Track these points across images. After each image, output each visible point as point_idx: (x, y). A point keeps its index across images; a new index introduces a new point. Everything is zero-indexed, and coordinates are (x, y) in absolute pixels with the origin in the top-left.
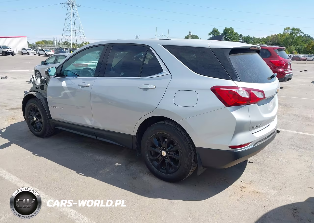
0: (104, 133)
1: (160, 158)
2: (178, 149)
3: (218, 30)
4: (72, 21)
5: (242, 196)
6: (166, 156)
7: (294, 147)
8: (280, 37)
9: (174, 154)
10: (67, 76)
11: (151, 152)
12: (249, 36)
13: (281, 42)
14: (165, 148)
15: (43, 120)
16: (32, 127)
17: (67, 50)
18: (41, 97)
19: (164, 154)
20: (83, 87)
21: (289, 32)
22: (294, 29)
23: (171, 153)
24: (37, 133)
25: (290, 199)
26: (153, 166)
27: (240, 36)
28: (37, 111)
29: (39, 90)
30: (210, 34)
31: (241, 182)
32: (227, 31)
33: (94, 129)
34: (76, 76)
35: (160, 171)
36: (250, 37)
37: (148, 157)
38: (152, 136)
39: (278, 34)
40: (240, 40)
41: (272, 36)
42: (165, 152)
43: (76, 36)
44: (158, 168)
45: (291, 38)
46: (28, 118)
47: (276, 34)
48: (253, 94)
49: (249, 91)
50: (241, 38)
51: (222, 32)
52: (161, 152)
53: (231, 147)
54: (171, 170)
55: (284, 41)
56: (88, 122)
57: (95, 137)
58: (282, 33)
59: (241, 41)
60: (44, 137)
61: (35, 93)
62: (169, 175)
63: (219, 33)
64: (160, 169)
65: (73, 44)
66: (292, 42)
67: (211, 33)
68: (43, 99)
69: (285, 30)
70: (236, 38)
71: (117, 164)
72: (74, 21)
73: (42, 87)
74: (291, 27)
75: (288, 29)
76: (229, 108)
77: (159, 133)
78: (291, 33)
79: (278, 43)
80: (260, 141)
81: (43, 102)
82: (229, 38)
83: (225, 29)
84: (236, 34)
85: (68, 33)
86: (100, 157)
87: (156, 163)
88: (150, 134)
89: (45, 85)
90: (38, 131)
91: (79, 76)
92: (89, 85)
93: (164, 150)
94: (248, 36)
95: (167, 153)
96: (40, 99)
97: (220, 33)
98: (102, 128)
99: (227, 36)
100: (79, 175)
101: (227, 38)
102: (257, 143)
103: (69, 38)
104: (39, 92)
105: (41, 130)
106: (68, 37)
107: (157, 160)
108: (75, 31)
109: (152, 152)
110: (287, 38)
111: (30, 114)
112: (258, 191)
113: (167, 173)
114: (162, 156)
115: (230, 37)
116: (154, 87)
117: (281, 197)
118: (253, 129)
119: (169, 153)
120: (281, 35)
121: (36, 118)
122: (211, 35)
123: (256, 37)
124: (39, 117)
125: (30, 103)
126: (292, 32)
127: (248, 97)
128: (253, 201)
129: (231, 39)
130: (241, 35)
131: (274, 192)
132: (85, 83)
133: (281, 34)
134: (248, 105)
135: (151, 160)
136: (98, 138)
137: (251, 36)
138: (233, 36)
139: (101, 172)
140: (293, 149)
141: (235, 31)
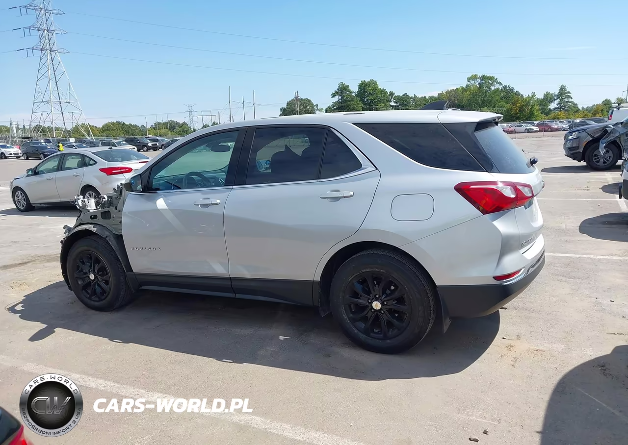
0: (253, 284)
1: (369, 315)
2: (404, 295)
3: (348, 86)
4: (52, 83)
5: (516, 359)
6: (381, 309)
7: (561, 278)
8: (462, 93)
9: (396, 303)
10: (158, 189)
11: (350, 306)
12: (406, 94)
13: (464, 102)
14: (377, 296)
15: (111, 277)
16: (86, 294)
17: (48, 143)
18: (107, 233)
19: (376, 306)
20: (205, 206)
21: (477, 83)
22: (484, 78)
23: (390, 302)
24: (96, 304)
25: (589, 353)
26: (356, 331)
27: (390, 95)
28: (98, 261)
29: (100, 221)
30: (333, 96)
31: (504, 338)
32: (365, 86)
33: (231, 279)
34: (174, 189)
35: (372, 338)
36: (408, 96)
37: (345, 317)
38: (352, 277)
39: (457, 89)
40: (391, 104)
41: (447, 93)
42: (377, 302)
43: (62, 112)
44: (367, 332)
45: (480, 94)
46: (76, 276)
47: (455, 89)
48: (519, 190)
49: (514, 186)
50: (392, 100)
51: (357, 90)
52: (371, 303)
53: (496, 278)
54: (391, 333)
55: (469, 99)
56: (218, 269)
57: (232, 295)
58: (465, 87)
59: (393, 104)
60: (112, 311)
61: (94, 227)
62: (388, 341)
63: (351, 92)
64: (372, 334)
65: (57, 129)
66: (484, 102)
67: (337, 92)
68: (111, 236)
69: (469, 80)
70: (384, 100)
71: (282, 338)
72: (56, 82)
73: (106, 215)
74: (480, 75)
75: (474, 77)
76: (487, 216)
77: (365, 271)
78: (481, 86)
79: (460, 105)
80: (533, 266)
81: (113, 243)
82: (371, 100)
83: (362, 84)
84: (383, 92)
85: (45, 108)
86: (244, 331)
87: (362, 325)
88: (348, 275)
89: (112, 209)
90: (101, 300)
91: (180, 188)
92: (218, 201)
93: (377, 299)
94: (404, 95)
95: (382, 304)
96: (106, 237)
97: (353, 92)
98: (248, 276)
99: (367, 97)
100: (224, 363)
101: (367, 100)
102: (529, 269)
103: (48, 119)
104: (99, 225)
105: (107, 296)
106: (45, 115)
107: (365, 319)
108: (60, 103)
109: (352, 306)
110: (474, 95)
111: (78, 267)
112: (536, 348)
113: (385, 337)
114: (373, 310)
115: (372, 97)
116: (352, 193)
117: (573, 352)
118: (522, 246)
119: (385, 303)
120: (464, 90)
121: (95, 275)
122: (337, 97)
123: (420, 96)
124: (102, 271)
125: (80, 247)
126: (482, 83)
127: (513, 196)
128: (536, 363)
129: (375, 102)
130: (392, 94)
131: (561, 347)
132: (209, 199)
133: (462, 88)
134: (513, 209)
135: (353, 321)
136: (238, 296)
137: (411, 95)
138: (377, 97)
139: (262, 352)
140: (560, 281)
141: (381, 86)
